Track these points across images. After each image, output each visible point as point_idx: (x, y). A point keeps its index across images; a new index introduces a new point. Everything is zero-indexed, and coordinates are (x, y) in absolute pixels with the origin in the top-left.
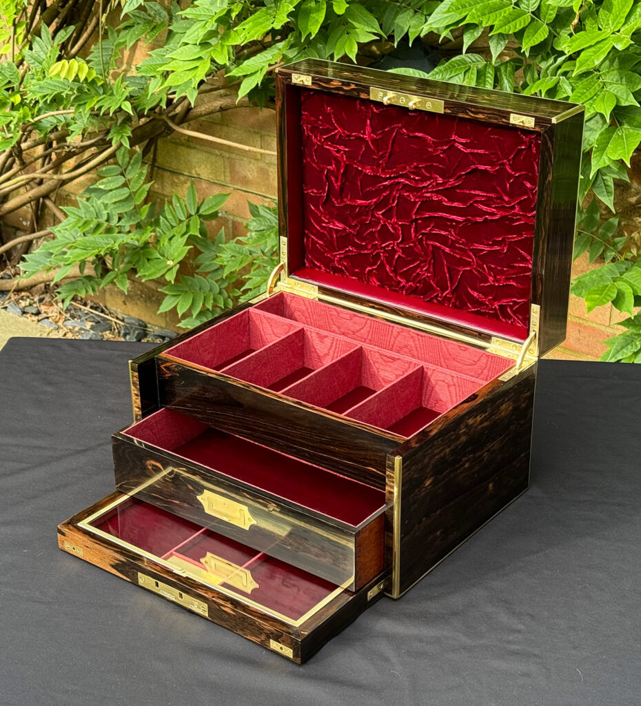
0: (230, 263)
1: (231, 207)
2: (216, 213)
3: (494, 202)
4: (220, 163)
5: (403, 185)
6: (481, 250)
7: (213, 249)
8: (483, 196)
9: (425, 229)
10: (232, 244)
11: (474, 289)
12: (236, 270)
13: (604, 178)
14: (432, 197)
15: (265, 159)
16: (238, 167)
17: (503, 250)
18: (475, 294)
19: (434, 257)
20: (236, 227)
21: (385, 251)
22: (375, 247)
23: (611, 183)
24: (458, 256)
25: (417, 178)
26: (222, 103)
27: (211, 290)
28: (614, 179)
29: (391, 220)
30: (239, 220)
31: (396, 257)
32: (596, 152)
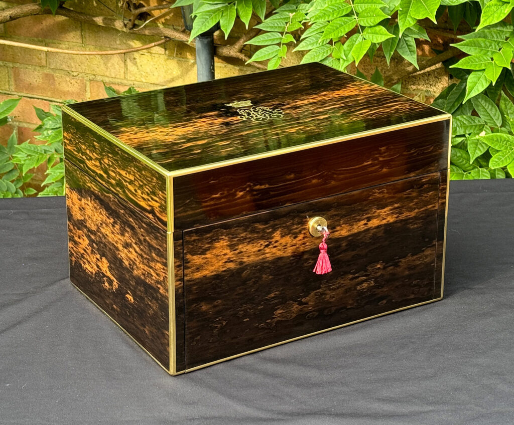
0: (27, 162)
1: (16, 114)
2: (6, 118)
4: (4, 74)
7: (6, 152)
10: (26, 144)
12: (34, 168)
13: (406, 39)
15: (49, 65)
16: (23, 75)
20: (22, 133)
23: (413, 43)
26: (11, 12)
27: (7, 191)
28: (416, 39)
30: (25, 125)
32: (400, 15)
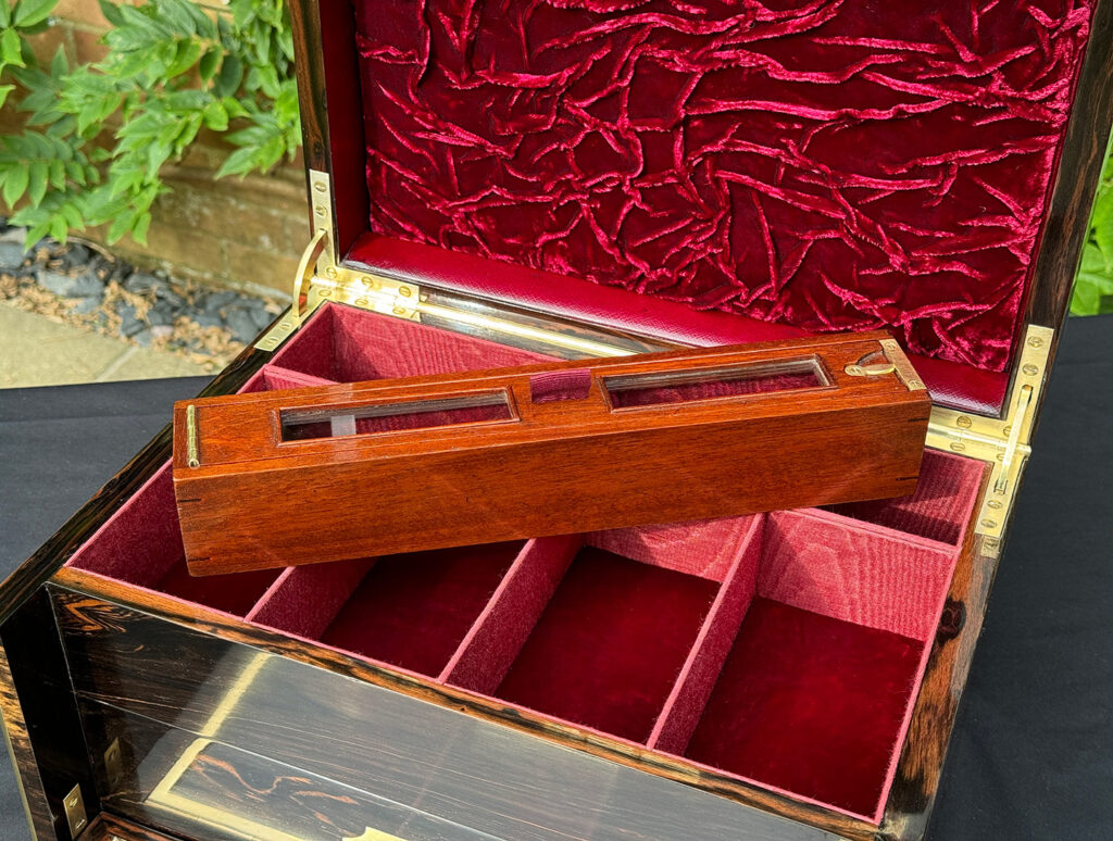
1: (69, 8)
2: (45, 21)
3: (926, 66)
5: (654, 30)
6: (876, 190)
7: (50, 85)
8: (896, 52)
9: (712, 141)
11: (845, 283)
14: (738, 59)
17: (940, 187)
18: (846, 296)
19: (732, 212)
20: (82, 42)
21: (594, 197)
22: (568, 188)
24: (805, 207)
25: (694, 11)
29: (614, 122)
31: (625, 211)
